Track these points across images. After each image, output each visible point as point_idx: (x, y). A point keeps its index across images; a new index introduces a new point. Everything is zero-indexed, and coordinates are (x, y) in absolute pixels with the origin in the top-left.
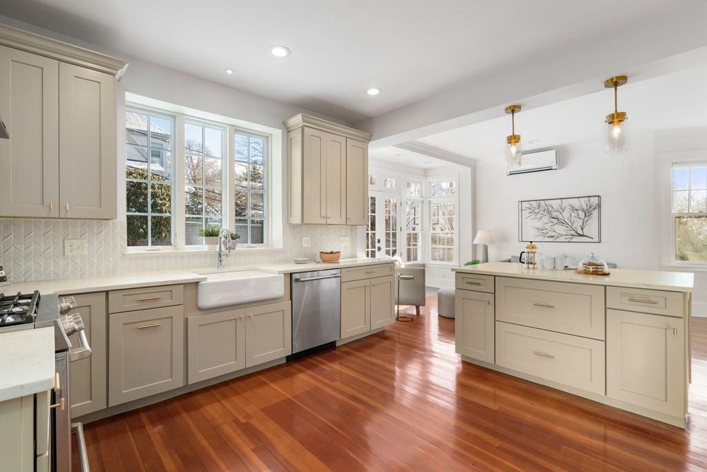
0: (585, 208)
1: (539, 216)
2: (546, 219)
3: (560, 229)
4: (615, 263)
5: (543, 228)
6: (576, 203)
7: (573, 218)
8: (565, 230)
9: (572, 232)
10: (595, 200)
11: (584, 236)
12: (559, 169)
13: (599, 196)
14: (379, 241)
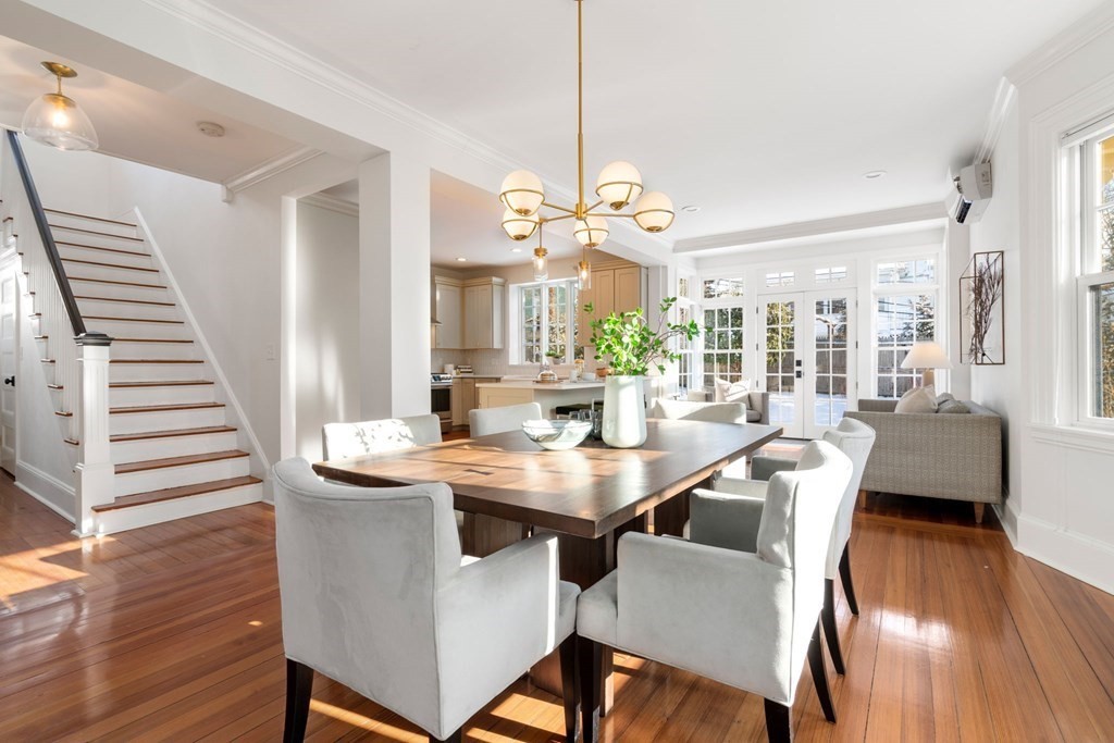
12: (991, 196)
13: (1002, 253)
14: (799, 363)
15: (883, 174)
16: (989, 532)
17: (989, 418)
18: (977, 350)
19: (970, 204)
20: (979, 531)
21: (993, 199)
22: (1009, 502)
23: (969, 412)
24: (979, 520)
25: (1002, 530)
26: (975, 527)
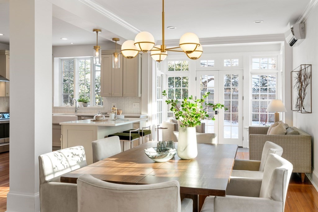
12: (305, 38)
13: (311, 65)
15: (262, 22)
16: (307, 185)
17: (307, 136)
18: (300, 106)
19: (296, 40)
20: (303, 185)
21: (305, 39)
22: (314, 172)
23: (299, 134)
24: (303, 181)
25: (311, 184)
26: (301, 184)
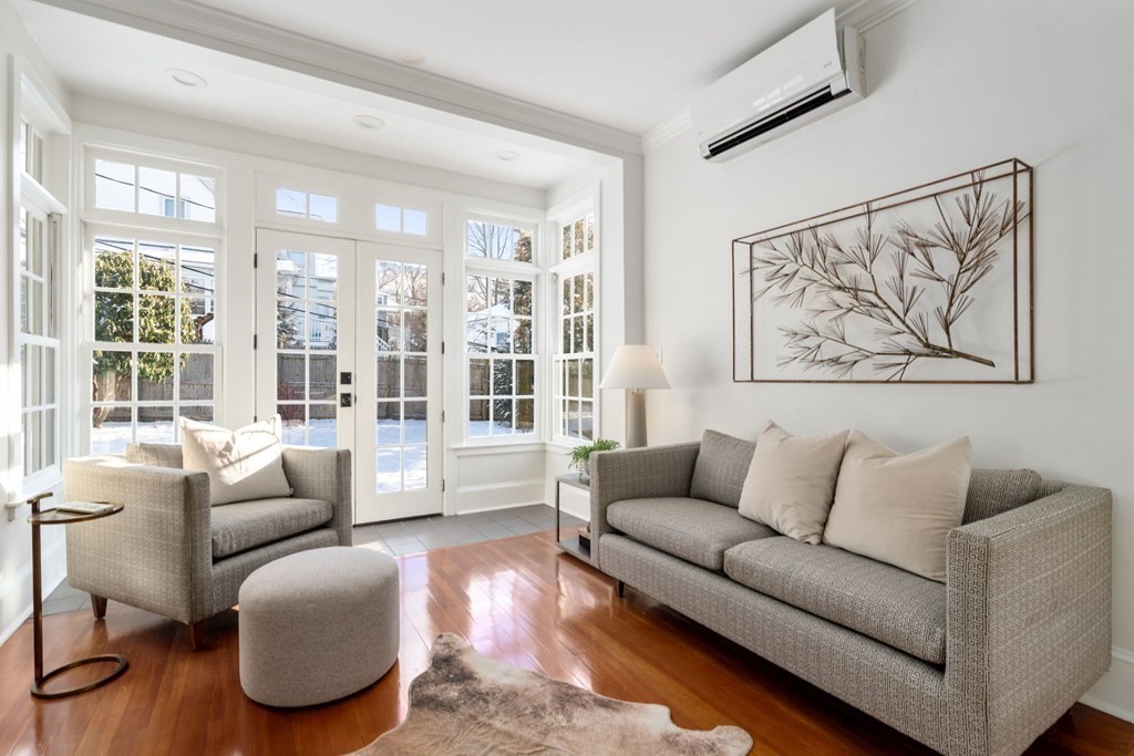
0: (963, 230)
1: (796, 285)
2: (818, 298)
3: (864, 332)
4: (1107, 487)
5: (807, 331)
6: (924, 219)
7: (909, 282)
8: (879, 332)
9: (906, 341)
10: (999, 195)
11: (951, 353)
14: (346, 378)
